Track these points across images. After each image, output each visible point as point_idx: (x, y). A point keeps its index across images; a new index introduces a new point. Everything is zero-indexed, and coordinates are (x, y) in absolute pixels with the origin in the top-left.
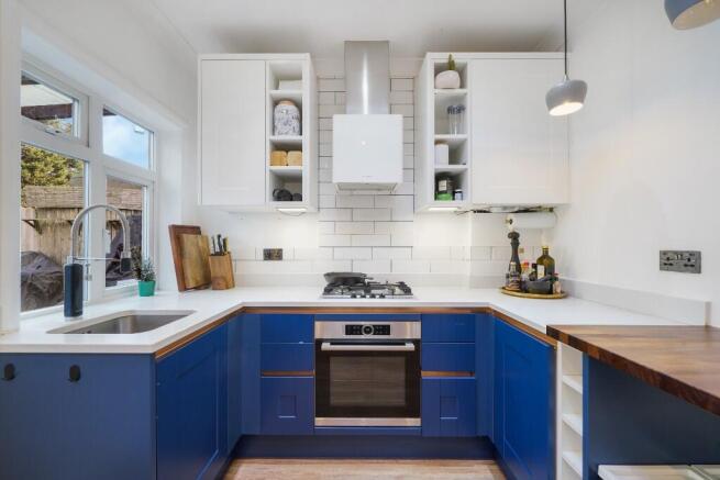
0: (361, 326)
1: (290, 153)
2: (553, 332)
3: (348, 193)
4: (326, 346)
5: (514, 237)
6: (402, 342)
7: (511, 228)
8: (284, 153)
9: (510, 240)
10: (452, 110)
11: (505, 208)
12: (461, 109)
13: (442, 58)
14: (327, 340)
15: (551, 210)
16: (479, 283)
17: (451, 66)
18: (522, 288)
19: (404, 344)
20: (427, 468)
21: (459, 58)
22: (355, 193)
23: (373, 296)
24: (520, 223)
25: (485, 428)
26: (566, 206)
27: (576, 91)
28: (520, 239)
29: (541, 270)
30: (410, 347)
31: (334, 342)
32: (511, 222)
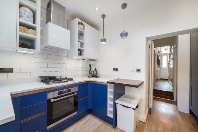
0: (63, 91)
1: (29, 29)
2: (108, 82)
3: (47, 49)
4: (52, 100)
5: (90, 65)
6: (73, 93)
7: (89, 63)
8: (27, 29)
9: (89, 66)
10: (81, 34)
11: (88, 59)
12: (83, 35)
13: (80, 21)
14: (52, 99)
15: (95, 60)
16: (83, 76)
17: (82, 24)
18: (93, 76)
19: (74, 93)
20: (79, 123)
21: (84, 23)
22: (49, 49)
23: (62, 82)
24: (91, 63)
25: (90, 107)
26: (98, 60)
27: (105, 40)
28: (91, 66)
29: (95, 72)
30: (76, 93)
31: (54, 98)
32: (89, 62)
